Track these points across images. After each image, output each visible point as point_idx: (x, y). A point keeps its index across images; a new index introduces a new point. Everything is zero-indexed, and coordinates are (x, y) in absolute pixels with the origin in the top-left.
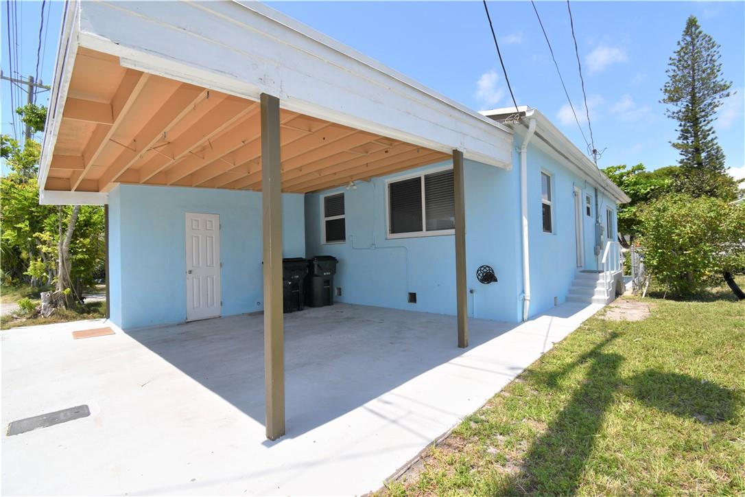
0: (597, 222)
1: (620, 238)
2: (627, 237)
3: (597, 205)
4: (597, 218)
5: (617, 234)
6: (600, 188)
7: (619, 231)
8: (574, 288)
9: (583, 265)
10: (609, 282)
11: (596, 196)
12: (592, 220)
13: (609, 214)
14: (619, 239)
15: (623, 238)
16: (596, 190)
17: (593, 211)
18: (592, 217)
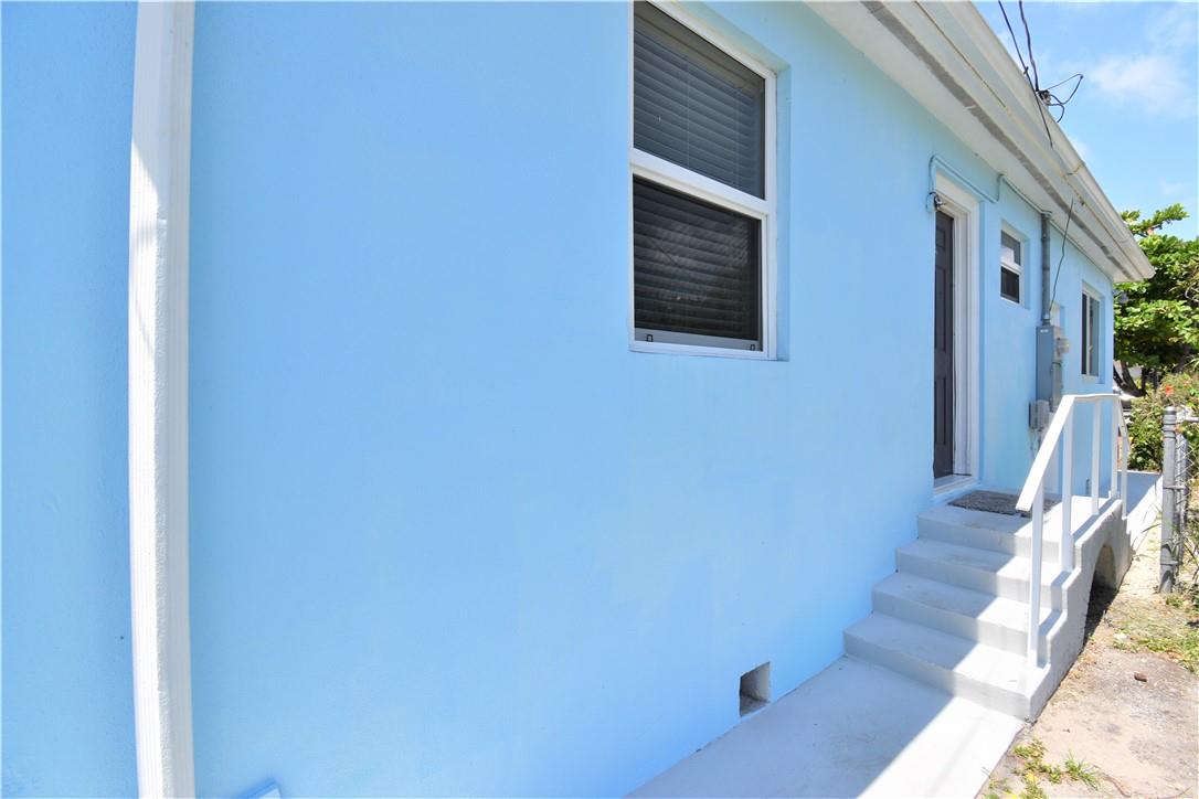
0: (1045, 322)
1: (1120, 372)
2: (1136, 372)
3: (1045, 268)
4: (1045, 307)
5: (1109, 362)
6: (1059, 217)
7: (1116, 357)
8: (925, 551)
9: (974, 471)
10: (1057, 583)
11: (1044, 240)
12: (1023, 316)
13: (1089, 309)
14: (1115, 374)
15: (1126, 373)
16: (1044, 220)
17: (1029, 286)
18: (1027, 307)
